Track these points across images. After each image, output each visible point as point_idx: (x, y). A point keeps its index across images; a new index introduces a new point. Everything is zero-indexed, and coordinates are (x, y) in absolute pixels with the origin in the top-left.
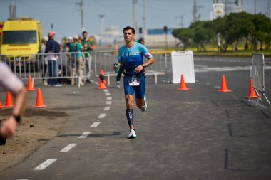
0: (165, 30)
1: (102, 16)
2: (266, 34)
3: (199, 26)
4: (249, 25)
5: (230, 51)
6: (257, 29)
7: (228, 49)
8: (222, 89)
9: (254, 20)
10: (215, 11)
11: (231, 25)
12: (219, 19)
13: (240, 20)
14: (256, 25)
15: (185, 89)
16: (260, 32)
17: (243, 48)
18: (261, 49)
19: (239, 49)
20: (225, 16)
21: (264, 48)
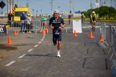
0: (79, 12)
1: (59, 7)
2: (113, 14)
3: (90, 11)
4: (107, 11)
5: (101, 20)
6: (110, 12)
7: (100, 19)
8: (90, 36)
9: (109, 9)
10: (96, 6)
11: (101, 11)
12: (97, 8)
13: (104, 9)
14: (110, 11)
15: (76, 36)
16: (111, 13)
17: (105, 19)
18: (112, 19)
19: (104, 19)
20: (99, 8)
21: (113, 19)
